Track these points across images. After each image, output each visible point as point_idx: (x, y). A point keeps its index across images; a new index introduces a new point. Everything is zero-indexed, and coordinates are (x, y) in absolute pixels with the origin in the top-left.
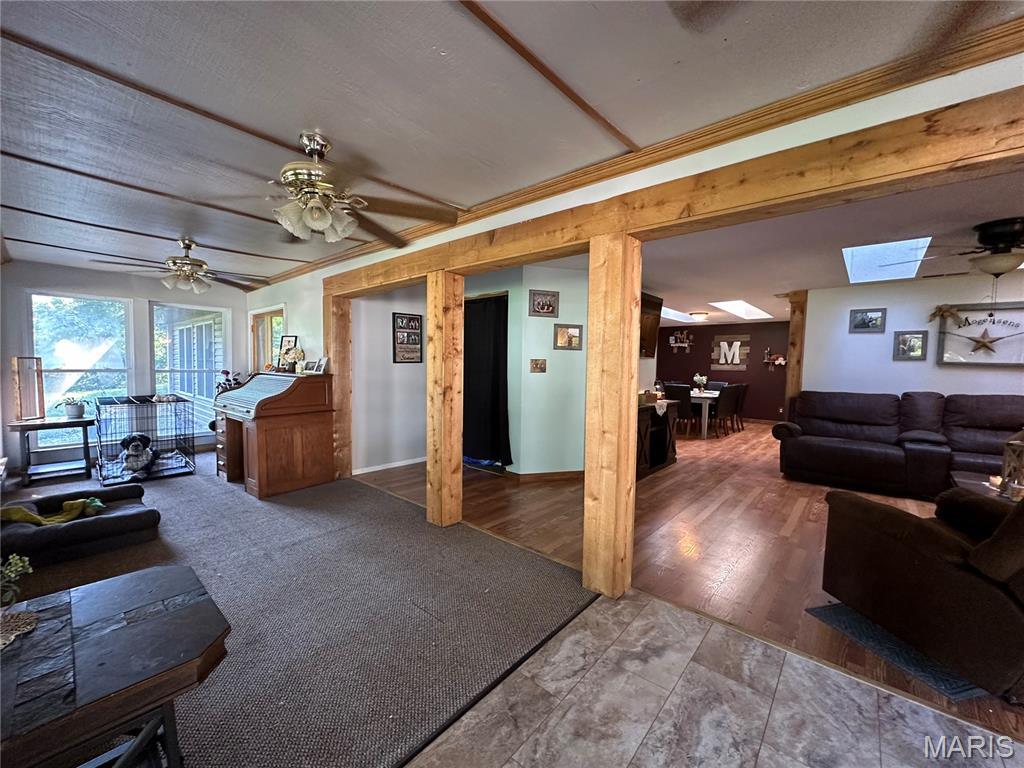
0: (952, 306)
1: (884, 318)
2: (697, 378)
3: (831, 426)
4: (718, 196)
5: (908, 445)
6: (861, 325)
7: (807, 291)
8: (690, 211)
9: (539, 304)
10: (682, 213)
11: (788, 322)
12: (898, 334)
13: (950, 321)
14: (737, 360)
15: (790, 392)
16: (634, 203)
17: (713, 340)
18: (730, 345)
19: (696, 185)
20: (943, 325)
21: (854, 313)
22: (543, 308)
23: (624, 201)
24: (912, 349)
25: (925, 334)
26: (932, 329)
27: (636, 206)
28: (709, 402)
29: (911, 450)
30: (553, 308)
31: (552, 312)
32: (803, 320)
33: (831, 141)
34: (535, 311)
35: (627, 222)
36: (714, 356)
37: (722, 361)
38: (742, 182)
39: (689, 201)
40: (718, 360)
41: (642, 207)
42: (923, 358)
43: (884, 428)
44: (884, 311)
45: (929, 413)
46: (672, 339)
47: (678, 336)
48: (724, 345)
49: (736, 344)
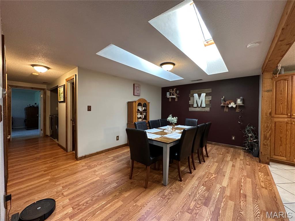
14: (204, 105)
17: (190, 93)
18: (199, 96)
36: (190, 102)
37: (195, 105)
40: (193, 105)
46: (168, 94)
47: (171, 91)
48: (196, 95)
49: (203, 95)
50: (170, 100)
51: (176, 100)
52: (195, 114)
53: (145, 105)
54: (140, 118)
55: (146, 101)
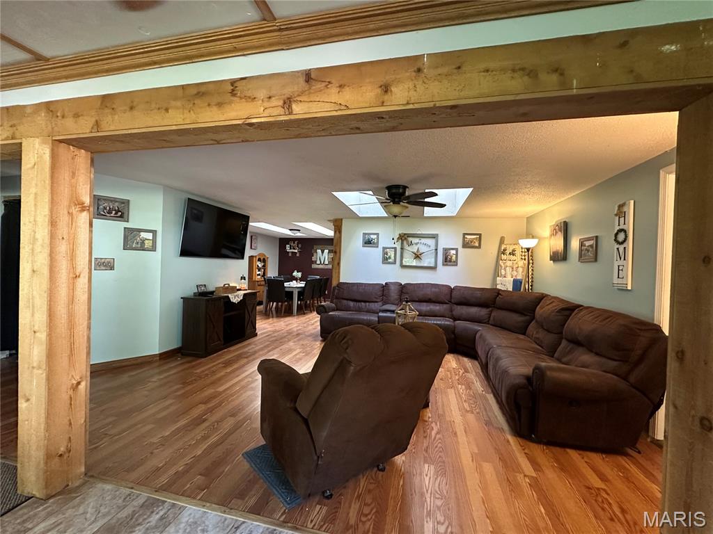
0: (405, 234)
1: (378, 238)
2: (295, 274)
3: (352, 304)
4: (116, 117)
5: (381, 314)
6: (368, 243)
7: (342, 219)
8: (98, 126)
9: (105, 208)
10: (92, 128)
11: (332, 239)
12: (384, 248)
13: (405, 242)
14: (327, 262)
15: (334, 283)
16: (57, 111)
17: (313, 248)
18: (323, 252)
19: (102, 103)
20: (402, 243)
21: (365, 234)
22: (110, 212)
23: (49, 107)
24: (390, 258)
25: (395, 248)
26: (398, 246)
27: (59, 114)
28: (297, 290)
29: (382, 316)
30: (123, 214)
31: (121, 216)
32: (340, 237)
33: (183, 87)
34: (99, 214)
35: (53, 128)
36: (314, 259)
37: (318, 262)
38: (132, 108)
39: (97, 118)
40: (316, 262)
41: (63, 117)
42: (394, 263)
43: (376, 304)
44: (378, 234)
45: (394, 294)
46: (288, 246)
47: (292, 244)
48: (319, 251)
49: (326, 251)
50: (290, 255)
51: (298, 255)
52: (317, 271)
53: (264, 261)
54: (259, 275)
55: (265, 256)
